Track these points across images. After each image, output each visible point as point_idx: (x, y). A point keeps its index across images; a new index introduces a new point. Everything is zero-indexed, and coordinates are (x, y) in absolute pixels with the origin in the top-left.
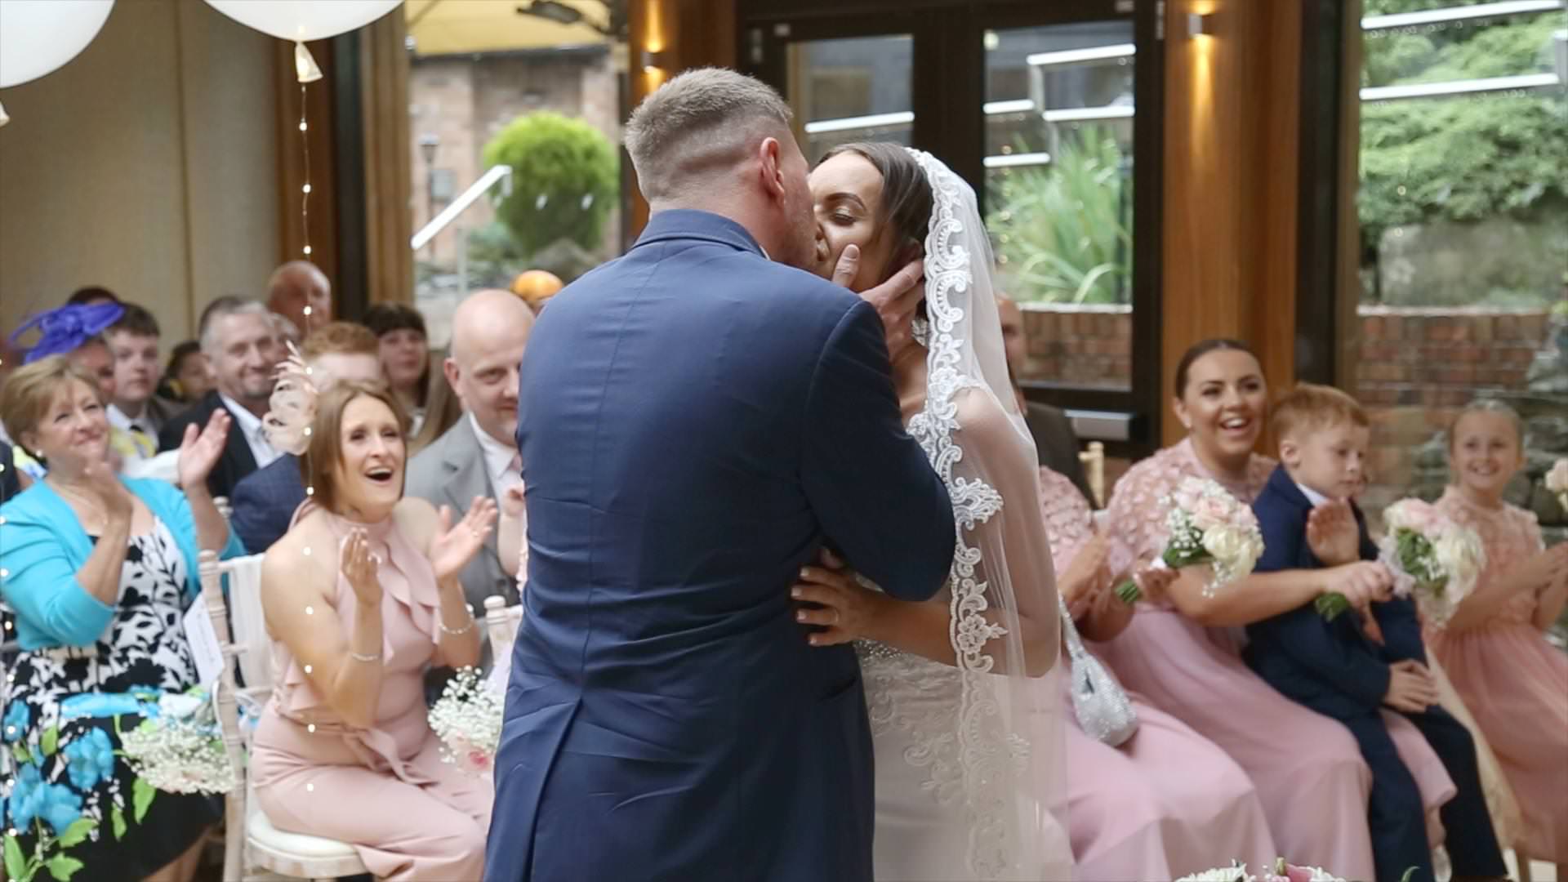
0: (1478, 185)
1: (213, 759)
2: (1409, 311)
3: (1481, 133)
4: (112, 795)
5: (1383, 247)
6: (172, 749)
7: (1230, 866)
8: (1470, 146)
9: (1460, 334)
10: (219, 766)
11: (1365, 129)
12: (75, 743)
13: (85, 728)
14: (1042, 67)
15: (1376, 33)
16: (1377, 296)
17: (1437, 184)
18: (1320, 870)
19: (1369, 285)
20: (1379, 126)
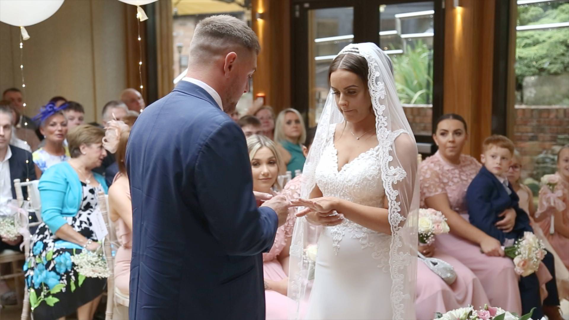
0: (559, 61)
1: (103, 265)
2: (533, 107)
3: (561, 42)
4: (71, 276)
5: (524, 84)
6: (89, 262)
7: (468, 307)
8: (556, 47)
9: (552, 116)
10: (105, 268)
11: (518, 41)
12: (59, 257)
13: (63, 252)
14: (400, 18)
15: (522, 6)
16: (522, 101)
17: (544, 61)
18: (500, 308)
19: (519, 98)
20: (523, 40)
